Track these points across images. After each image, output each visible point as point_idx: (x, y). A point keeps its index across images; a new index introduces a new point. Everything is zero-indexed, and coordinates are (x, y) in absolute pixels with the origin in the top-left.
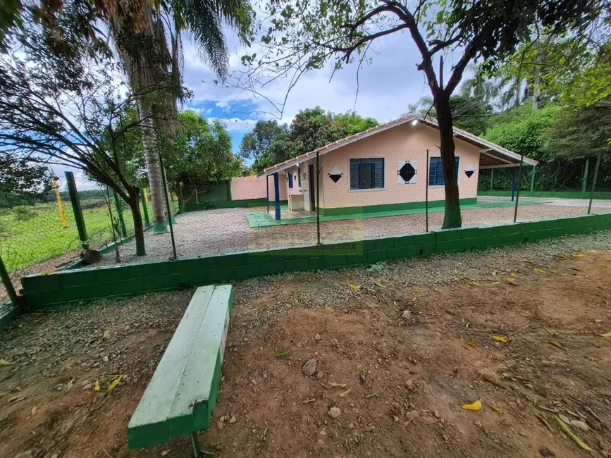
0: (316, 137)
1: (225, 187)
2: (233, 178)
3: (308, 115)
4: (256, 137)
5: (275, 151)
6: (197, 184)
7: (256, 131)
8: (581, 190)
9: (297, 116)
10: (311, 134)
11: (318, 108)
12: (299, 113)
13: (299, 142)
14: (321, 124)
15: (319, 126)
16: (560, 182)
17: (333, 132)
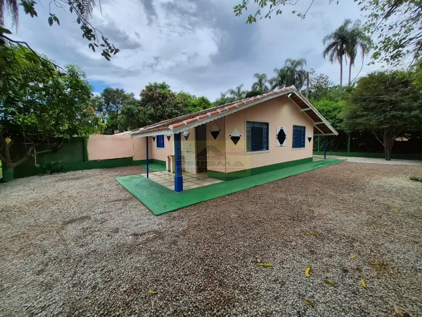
0: (165, 105)
1: (80, 145)
2: (90, 136)
3: (156, 86)
4: (103, 100)
5: (126, 114)
6: (36, 142)
7: (104, 96)
8: (347, 152)
9: (147, 87)
10: (161, 103)
11: (164, 83)
12: (148, 85)
13: (149, 108)
14: (168, 96)
15: (167, 97)
16: (335, 146)
17: (178, 103)
